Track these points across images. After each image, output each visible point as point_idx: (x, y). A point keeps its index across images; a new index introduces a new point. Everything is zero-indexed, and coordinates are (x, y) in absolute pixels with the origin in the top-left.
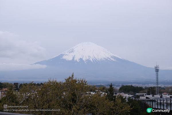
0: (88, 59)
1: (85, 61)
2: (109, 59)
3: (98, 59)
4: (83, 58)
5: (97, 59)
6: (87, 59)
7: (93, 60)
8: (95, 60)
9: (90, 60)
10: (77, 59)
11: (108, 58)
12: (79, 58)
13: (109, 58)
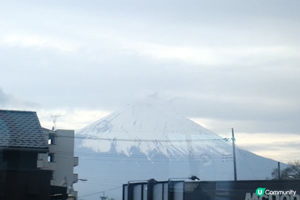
0: (155, 149)
1: (146, 154)
2: (211, 151)
3: (182, 149)
4: (140, 146)
5: (180, 149)
6: (152, 149)
7: (168, 151)
8: (174, 151)
9: (161, 153)
10: (123, 147)
11: (210, 147)
12: (130, 148)
13: (213, 148)
